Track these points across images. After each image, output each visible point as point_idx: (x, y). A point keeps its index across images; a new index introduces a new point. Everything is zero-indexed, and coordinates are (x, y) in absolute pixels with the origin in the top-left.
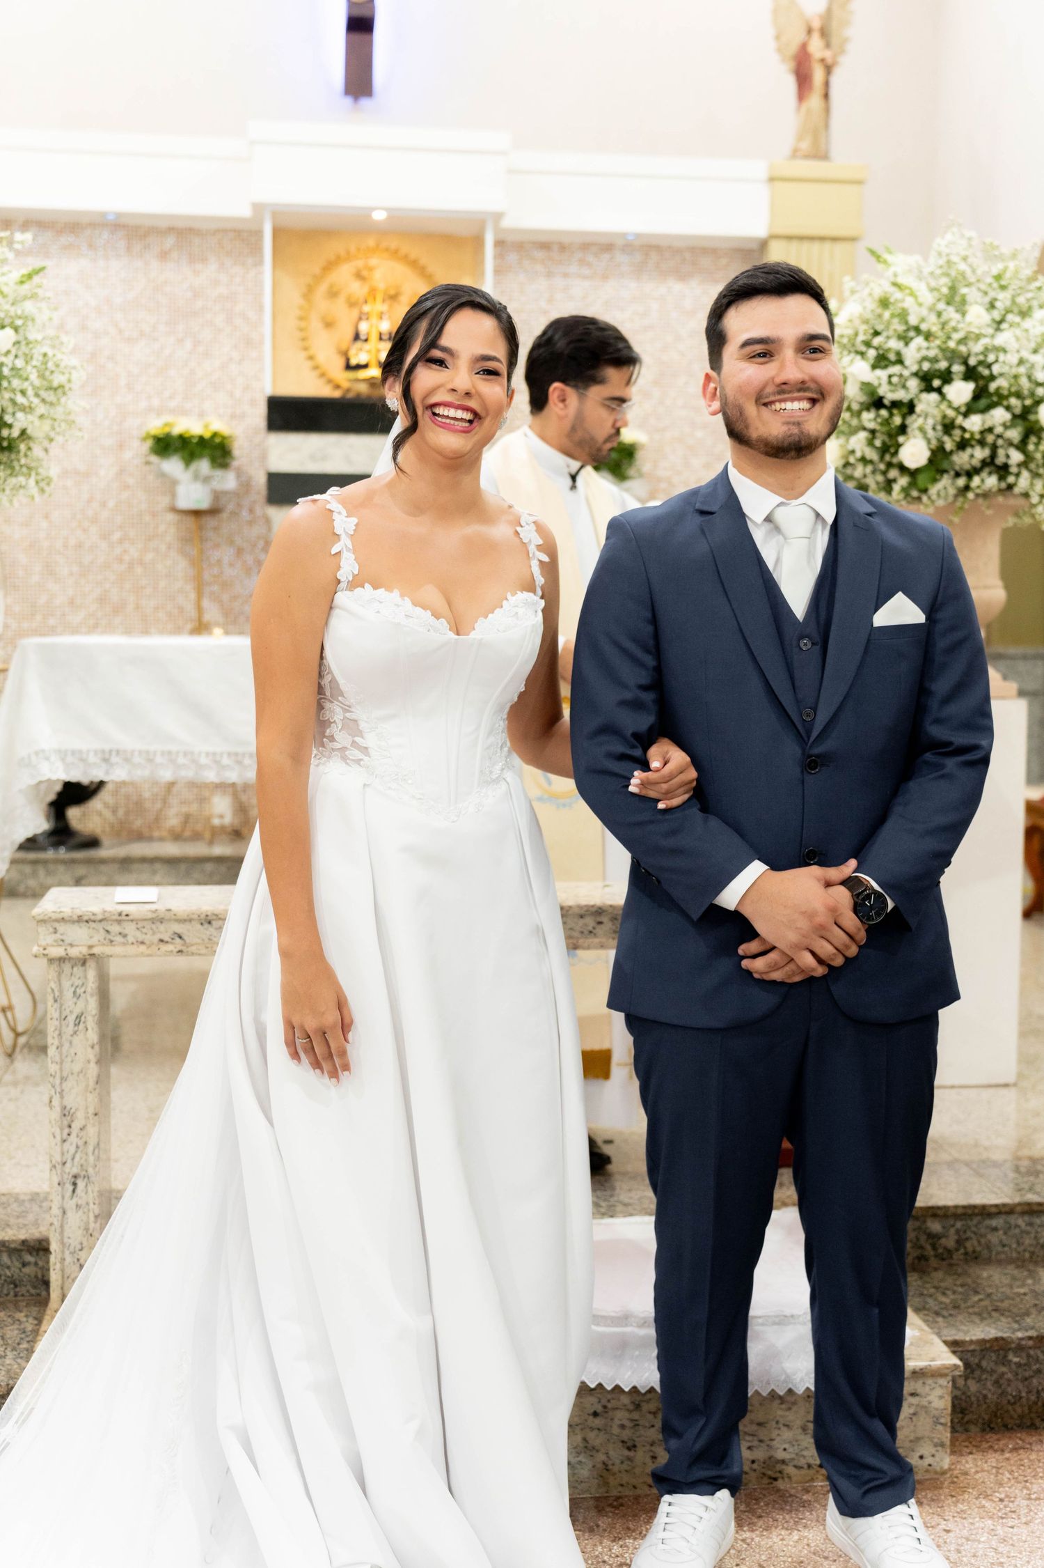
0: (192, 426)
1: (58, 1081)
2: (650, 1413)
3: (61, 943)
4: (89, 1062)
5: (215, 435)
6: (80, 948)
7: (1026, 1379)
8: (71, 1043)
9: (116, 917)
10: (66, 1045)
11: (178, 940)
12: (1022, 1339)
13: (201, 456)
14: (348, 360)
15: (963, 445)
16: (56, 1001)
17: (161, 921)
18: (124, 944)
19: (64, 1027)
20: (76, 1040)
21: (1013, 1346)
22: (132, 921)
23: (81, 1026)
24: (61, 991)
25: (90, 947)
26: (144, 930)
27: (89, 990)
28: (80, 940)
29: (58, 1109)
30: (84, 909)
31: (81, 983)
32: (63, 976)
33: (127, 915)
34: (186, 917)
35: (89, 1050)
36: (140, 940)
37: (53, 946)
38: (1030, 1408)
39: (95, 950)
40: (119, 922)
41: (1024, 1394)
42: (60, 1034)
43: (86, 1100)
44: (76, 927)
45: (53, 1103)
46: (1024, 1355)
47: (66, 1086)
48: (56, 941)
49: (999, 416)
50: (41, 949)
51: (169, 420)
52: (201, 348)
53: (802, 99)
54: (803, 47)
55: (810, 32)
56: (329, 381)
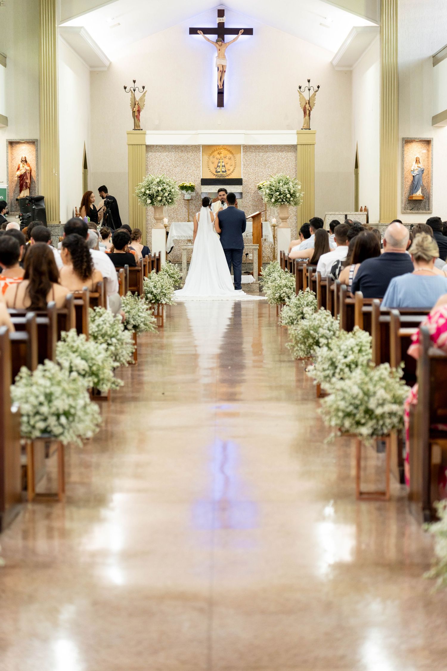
0: (188, 184)
5: (192, 186)
13: (189, 190)
14: (216, 170)
15: (279, 199)
23: (185, 255)
28: (185, 247)
49: (282, 196)
51: (183, 183)
52: (189, 168)
53: (304, 117)
54: (305, 106)
55: (306, 103)
56: (213, 174)
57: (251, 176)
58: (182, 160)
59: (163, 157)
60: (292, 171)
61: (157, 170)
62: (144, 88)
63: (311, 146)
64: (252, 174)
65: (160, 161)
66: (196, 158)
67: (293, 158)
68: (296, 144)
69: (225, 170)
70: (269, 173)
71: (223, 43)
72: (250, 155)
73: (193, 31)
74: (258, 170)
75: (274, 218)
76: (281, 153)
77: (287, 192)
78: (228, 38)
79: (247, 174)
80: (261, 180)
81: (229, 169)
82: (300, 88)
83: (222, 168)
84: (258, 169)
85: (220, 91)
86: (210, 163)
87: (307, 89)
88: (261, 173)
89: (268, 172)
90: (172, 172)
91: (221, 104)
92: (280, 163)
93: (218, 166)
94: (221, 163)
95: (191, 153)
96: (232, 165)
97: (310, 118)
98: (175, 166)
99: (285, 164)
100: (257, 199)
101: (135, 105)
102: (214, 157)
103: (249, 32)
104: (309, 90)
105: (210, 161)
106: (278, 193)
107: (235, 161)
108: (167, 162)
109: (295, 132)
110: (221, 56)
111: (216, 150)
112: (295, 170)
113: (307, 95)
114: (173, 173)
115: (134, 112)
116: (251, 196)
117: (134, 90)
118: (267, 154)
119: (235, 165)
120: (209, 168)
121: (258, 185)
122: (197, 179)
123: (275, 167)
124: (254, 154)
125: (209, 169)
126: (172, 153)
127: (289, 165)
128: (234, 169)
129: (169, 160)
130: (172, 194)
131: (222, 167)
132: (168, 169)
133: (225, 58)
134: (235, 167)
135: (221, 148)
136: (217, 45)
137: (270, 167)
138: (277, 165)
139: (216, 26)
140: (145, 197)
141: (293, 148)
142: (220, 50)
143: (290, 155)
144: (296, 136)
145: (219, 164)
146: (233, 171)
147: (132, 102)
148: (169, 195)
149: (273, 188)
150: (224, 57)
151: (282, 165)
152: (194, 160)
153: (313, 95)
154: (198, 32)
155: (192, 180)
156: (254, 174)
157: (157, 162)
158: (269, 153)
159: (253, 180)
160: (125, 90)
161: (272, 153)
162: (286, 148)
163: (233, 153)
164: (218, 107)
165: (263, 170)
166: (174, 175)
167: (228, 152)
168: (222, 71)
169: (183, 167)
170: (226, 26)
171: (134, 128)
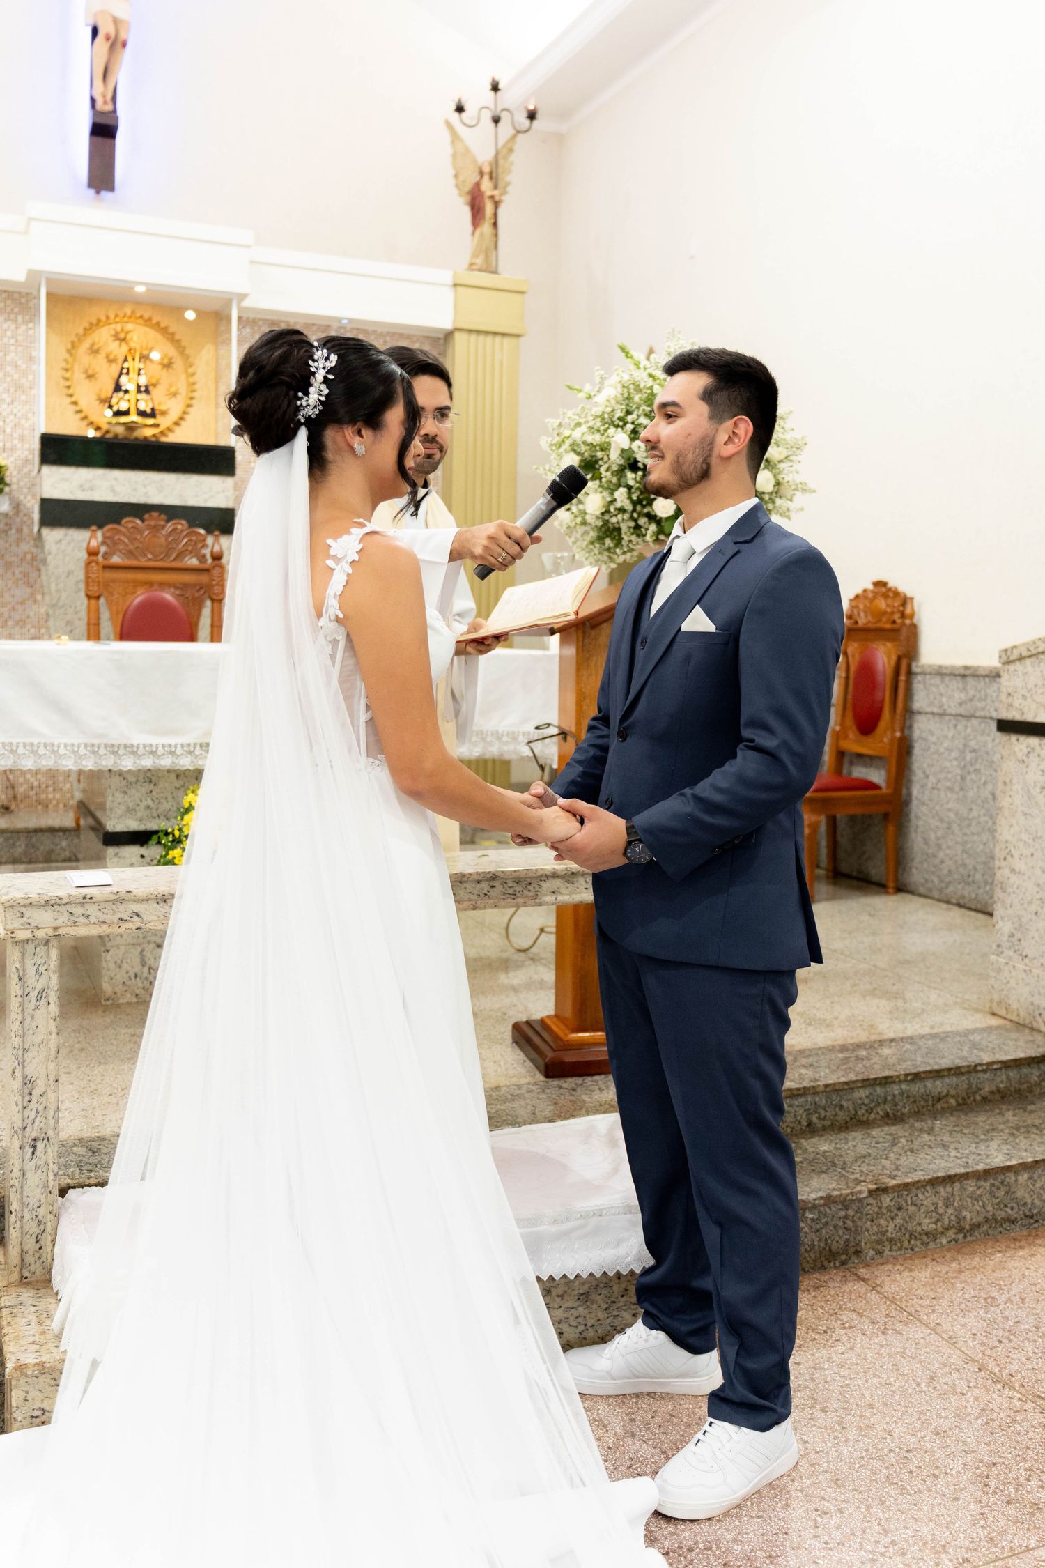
1: (20, 1053)
2: (558, 1296)
3: (28, 926)
4: (50, 1033)
6: (46, 930)
7: (818, 1231)
8: (32, 1017)
9: (81, 900)
10: (28, 1020)
11: (136, 918)
12: (815, 1200)
16: (20, 980)
17: (122, 901)
18: (87, 925)
19: (26, 1003)
20: (38, 1014)
21: (810, 1205)
22: (94, 903)
23: (43, 1001)
24: (24, 970)
25: (56, 928)
26: (105, 911)
27: (52, 967)
28: (46, 922)
29: (20, 1079)
30: (50, 894)
31: (43, 962)
32: (27, 955)
33: (91, 898)
34: (144, 898)
35: (52, 1021)
36: (101, 920)
37: (20, 929)
38: (821, 1252)
39: (60, 932)
40: (82, 904)
41: (816, 1243)
42: (23, 1010)
43: (47, 1068)
44: (42, 911)
45: (16, 1074)
46: (816, 1212)
47: (29, 1056)
48: (22, 925)
50: (9, 933)
53: (475, 226)
54: (476, 186)
55: (481, 174)
56: (92, 423)
66: (12, 348)
68: (448, 325)
69: (153, 409)
81: (163, 408)
82: (459, 109)
83: (140, 396)
85: (100, 124)
86: (78, 375)
87: (486, 116)
91: (102, 176)
93: (118, 388)
94: (133, 374)
96: (175, 394)
97: (496, 232)
102: (94, 351)
104: (496, 121)
105: (76, 367)
107: (193, 374)
109: (446, 275)
111: (103, 318)
113: (484, 142)
119: (189, 395)
120: (71, 396)
122: (20, 437)
125: (73, 399)
128: (184, 413)
131: (139, 391)
134: (188, 402)
135: (129, 312)
144: (449, 295)
145: (123, 379)
146: (180, 418)
163: (183, 344)
164: (90, 188)
167: (158, 336)
168: (112, 41)
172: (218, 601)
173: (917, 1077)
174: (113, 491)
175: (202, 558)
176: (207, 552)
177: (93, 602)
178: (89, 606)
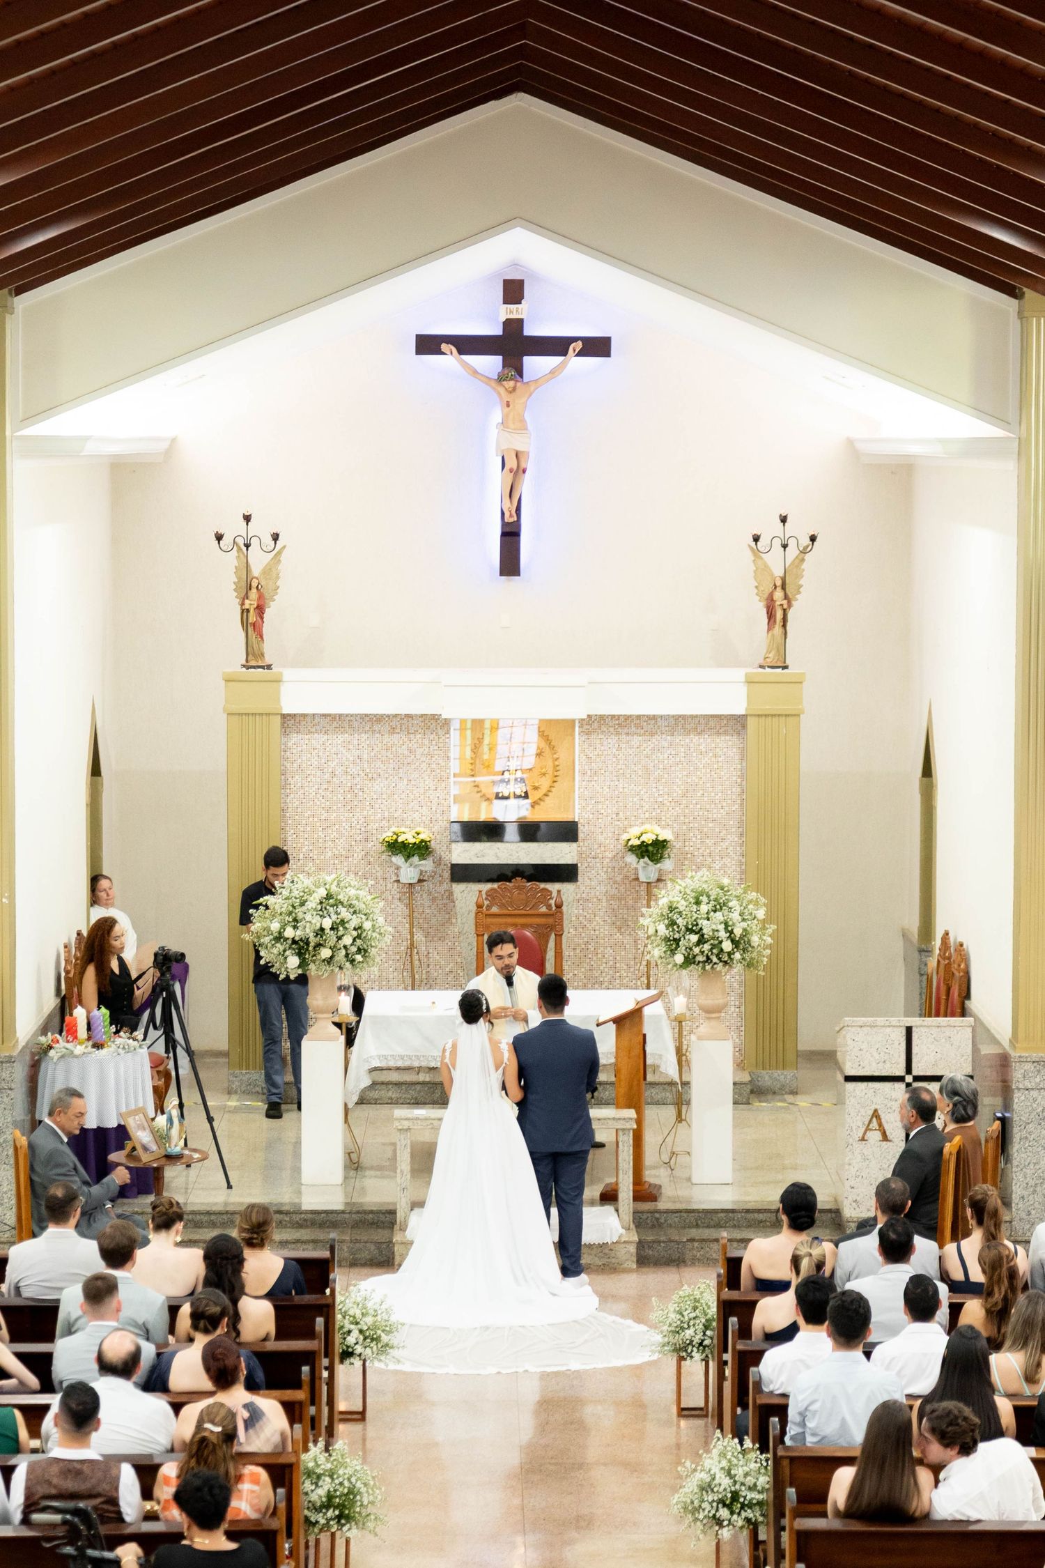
0: (409, 838)
4: (408, 1158)
5: (422, 841)
6: (406, 1127)
11: (431, 1124)
13: (413, 855)
15: (697, 955)
16: (400, 1145)
17: (427, 1119)
18: (418, 1125)
20: (404, 1152)
22: (420, 1118)
23: (406, 1148)
24: (401, 1139)
26: (423, 1122)
27: (408, 1138)
28: (406, 1124)
30: (407, 1117)
31: (406, 1136)
32: (401, 1135)
34: (434, 1119)
35: (408, 1155)
39: (410, 1127)
40: (416, 1119)
42: (400, 1151)
43: (407, 1168)
44: (405, 1122)
47: (402, 1164)
48: (400, 1125)
49: (707, 947)
50: (396, 1127)
51: (394, 829)
52: (413, 782)
53: (769, 629)
54: (771, 595)
55: (776, 587)
57: (605, 807)
58: (391, 756)
59: (335, 749)
60: (729, 792)
61: (316, 787)
62: (276, 537)
63: (791, 719)
64: (607, 802)
65: (323, 761)
66: (436, 752)
67: (734, 753)
68: (743, 713)
69: (526, 793)
70: (660, 799)
71: (519, 384)
72: (602, 744)
73: (428, 345)
74: (626, 790)
75: (681, 996)
76: (697, 738)
77: (723, 934)
78: (535, 365)
79: (593, 802)
80: (633, 818)
81: (537, 785)
82: (756, 539)
83: (516, 785)
84: (626, 785)
85: (508, 530)
86: (480, 767)
87: (777, 543)
88: (635, 799)
89: (656, 795)
90: (361, 793)
91: (510, 564)
92: (692, 768)
93: (503, 780)
94: (512, 771)
95: (420, 736)
96: (544, 774)
97: (786, 634)
98: (370, 776)
99: (708, 770)
100: (621, 876)
101: (250, 589)
103: (597, 347)
104: (785, 546)
105: (477, 762)
106: (694, 938)
107: (557, 759)
108: (347, 763)
109: (739, 674)
110: (513, 422)
112: (739, 790)
113: (776, 563)
114: (365, 796)
115: (245, 612)
116: (605, 869)
117: (247, 546)
118: (654, 740)
119: (556, 774)
121: (625, 837)
122: (438, 815)
123: (678, 780)
124: (615, 741)
126: (363, 735)
127: (722, 773)
129: (351, 759)
130: (364, 935)
132: (349, 785)
133: (526, 429)
134: (555, 779)
136: (502, 390)
137: (664, 780)
138: (685, 773)
139: (497, 331)
140: (280, 947)
141: (738, 723)
142: (508, 405)
143: (727, 745)
144: (743, 690)
145: (507, 774)
146: (549, 791)
147: (239, 578)
148: (354, 940)
149: (680, 921)
150: (522, 427)
151: (699, 773)
152: (429, 757)
153: (797, 561)
154: (444, 347)
155: (424, 818)
156: (614, 802)
157: (316, 763)
158: (659, 738)
159: (609, 818)
160: (219, 543)
161: (669, 737)
162: (712, 723)
164: (501, 574)
165: (640, 788)
166: (368, 803)
168: (515, 469)
169: (396, 777)
170: (529, 331)
171: (247, 661)
172: (559, 936)
173: (748, 1211)
174: (497, 856)
175: (549, 907)
176: (552, 902)
177: (480, 938)
178: (477, 941)
